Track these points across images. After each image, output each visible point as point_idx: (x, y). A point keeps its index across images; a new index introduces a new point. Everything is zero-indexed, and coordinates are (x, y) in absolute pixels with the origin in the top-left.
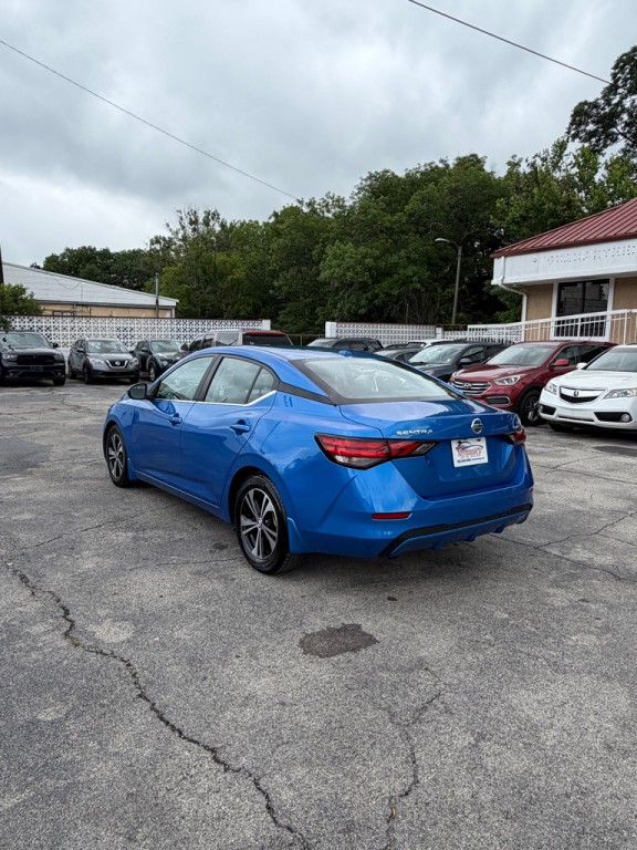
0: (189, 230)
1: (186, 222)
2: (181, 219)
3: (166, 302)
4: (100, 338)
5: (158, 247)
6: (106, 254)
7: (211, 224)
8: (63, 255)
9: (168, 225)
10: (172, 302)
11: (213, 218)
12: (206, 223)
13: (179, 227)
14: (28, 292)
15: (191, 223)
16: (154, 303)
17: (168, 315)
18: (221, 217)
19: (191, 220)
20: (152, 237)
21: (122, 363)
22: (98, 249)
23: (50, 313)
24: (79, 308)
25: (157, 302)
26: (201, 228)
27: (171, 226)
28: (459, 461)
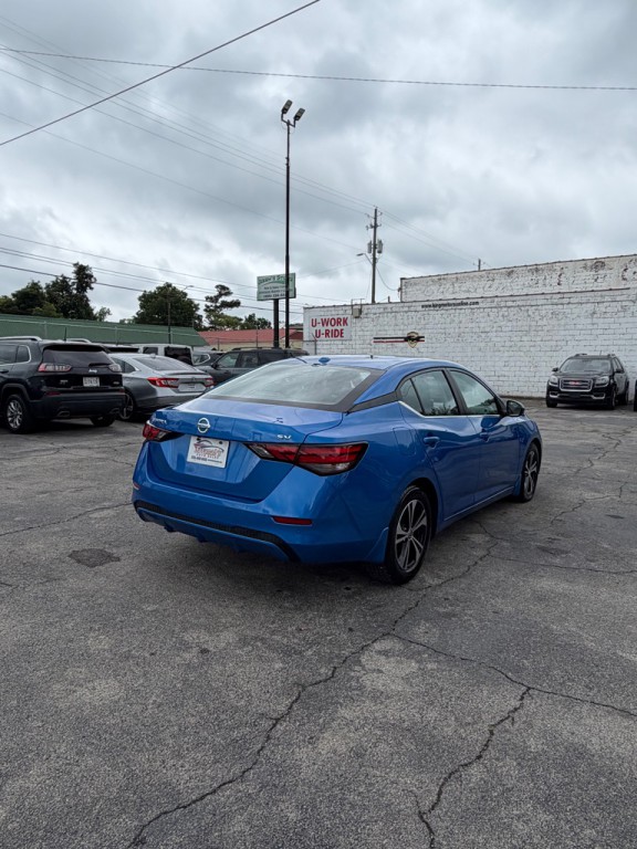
28: (193, 457)
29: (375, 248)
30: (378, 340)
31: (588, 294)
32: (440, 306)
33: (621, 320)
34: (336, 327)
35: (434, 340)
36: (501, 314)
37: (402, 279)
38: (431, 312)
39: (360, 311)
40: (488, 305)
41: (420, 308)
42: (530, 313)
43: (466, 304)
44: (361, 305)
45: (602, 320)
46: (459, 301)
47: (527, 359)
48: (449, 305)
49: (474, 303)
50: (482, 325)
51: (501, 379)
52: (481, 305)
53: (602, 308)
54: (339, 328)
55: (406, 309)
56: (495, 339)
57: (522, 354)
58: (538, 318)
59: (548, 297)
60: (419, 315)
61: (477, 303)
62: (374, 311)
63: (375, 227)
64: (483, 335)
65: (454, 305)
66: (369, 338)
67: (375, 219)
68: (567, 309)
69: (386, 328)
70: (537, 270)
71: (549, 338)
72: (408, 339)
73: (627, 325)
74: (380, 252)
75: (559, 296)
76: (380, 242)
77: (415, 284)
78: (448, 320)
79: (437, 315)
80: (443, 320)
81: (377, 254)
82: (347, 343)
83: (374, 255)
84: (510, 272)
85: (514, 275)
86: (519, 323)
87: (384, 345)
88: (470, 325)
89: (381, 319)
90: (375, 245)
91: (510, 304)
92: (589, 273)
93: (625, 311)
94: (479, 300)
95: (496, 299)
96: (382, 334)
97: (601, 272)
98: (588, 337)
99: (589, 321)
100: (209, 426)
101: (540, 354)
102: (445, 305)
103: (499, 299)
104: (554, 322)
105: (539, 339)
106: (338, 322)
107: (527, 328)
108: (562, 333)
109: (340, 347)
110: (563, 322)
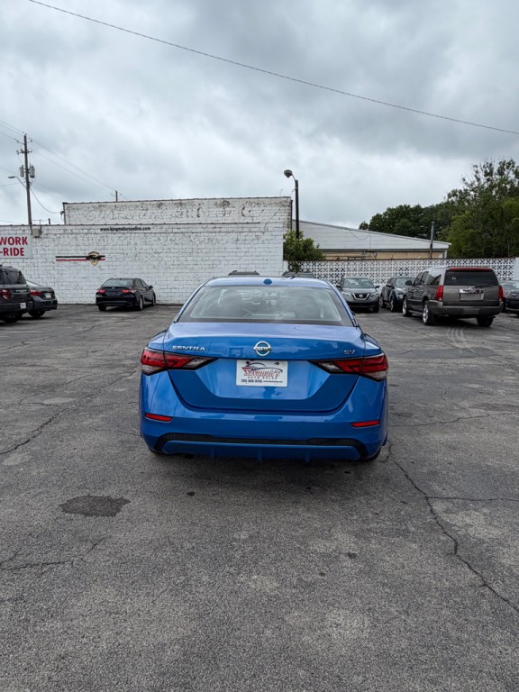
0: (483, 180)
1: (481, 175)
2: (477, 172)
3: (438, 245)
4: (358, 276)
5: (454, 199)
6: (418, 209)
7: (506, 173)
8: (385, 214)
9: (464, 180)
10: (445, 245)
11: (508, 167)
12: (501, 172)
13: (474, 179)
14: (315, 244)
15: (486, 174)
16: (429, 247)
17: (441, 256)
18: (516, 165)
19: (486, 172)
20: (450, 191)
21: (365, 295)
22: (412, 206)
23: (346, 258)
24: (368, 254)
25: (431, 245)
26: (496, 177)
27: (467, 180)
28: (244, 381)
29: (27, 172)
30: (60, 259)
31: (233, 226)
32: (117, 229)
33: (256, 246)
34: (15, 246)
35: (114, 259)
36: (169, 238)
37: (64, 203)
38: (109, 235)
39: (40, 232)
40: (158, 231)
41: (99, 231)
42: (192, 238)
43: (140, 229)
44: (41, 226)
45: (243, 246)
46: (134, 227)
47: (192, 275)
48: (124, 229)
49: (146, 229)
50: (154, 247)
51: (173, 291)
52: (152, 230)
53: (242, 236)
54: (18, 247)
55: (86, 231)
56: (166, 259)
57: (188, 271)
58: (198, 242)
59: (204, 226)
60: (98, 237)
61: (149, 229)
62: (54, 232)
63: (26, 153)
64: (156, 255)
65: (130, 229)
66: (51, 257)
67: (25, 145)
68: (219, 236)
69: (68, 248)
70: (181, 204)
71: (207, 258)
72: (90, 258)
73: (261, 250)
74: (33, 177)
75: (213, 226)
76: (33, 167)
77: (78, 209)
78: (126, 242)
79: (115, 237)
80: (120, 242)
81: (30, 179)
82: (29, 261)
83: (27, 179)
84: (160, 204)
85: (164, 207)
86: (184, 247)
87: (67, 263)
88: (145, 247)
89: (62, 240)
90: (27, 170)
91: (175, 230)
92: (219, 209)
93: (258, 239)
94: (150, 226)
95: (164, 226)
96: (64, 253)
97: (227, 209)
98: (235, 258)
99: (235, 246)
100: (269, 347)
101: (201, 271)
102: (122, 229)
103: (167, 226)
104: (210, 246)
105: (200, 259)
106: (17, 241)
107: (190, 250)
108: (216, 255)
109: (22, 264)
110: (216, 246)
